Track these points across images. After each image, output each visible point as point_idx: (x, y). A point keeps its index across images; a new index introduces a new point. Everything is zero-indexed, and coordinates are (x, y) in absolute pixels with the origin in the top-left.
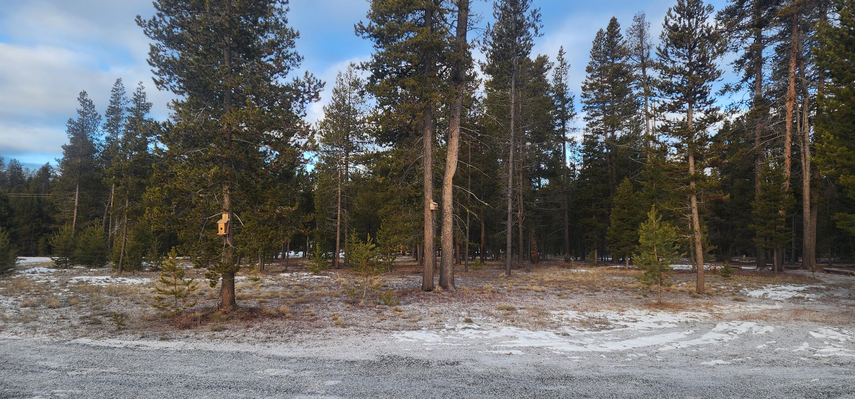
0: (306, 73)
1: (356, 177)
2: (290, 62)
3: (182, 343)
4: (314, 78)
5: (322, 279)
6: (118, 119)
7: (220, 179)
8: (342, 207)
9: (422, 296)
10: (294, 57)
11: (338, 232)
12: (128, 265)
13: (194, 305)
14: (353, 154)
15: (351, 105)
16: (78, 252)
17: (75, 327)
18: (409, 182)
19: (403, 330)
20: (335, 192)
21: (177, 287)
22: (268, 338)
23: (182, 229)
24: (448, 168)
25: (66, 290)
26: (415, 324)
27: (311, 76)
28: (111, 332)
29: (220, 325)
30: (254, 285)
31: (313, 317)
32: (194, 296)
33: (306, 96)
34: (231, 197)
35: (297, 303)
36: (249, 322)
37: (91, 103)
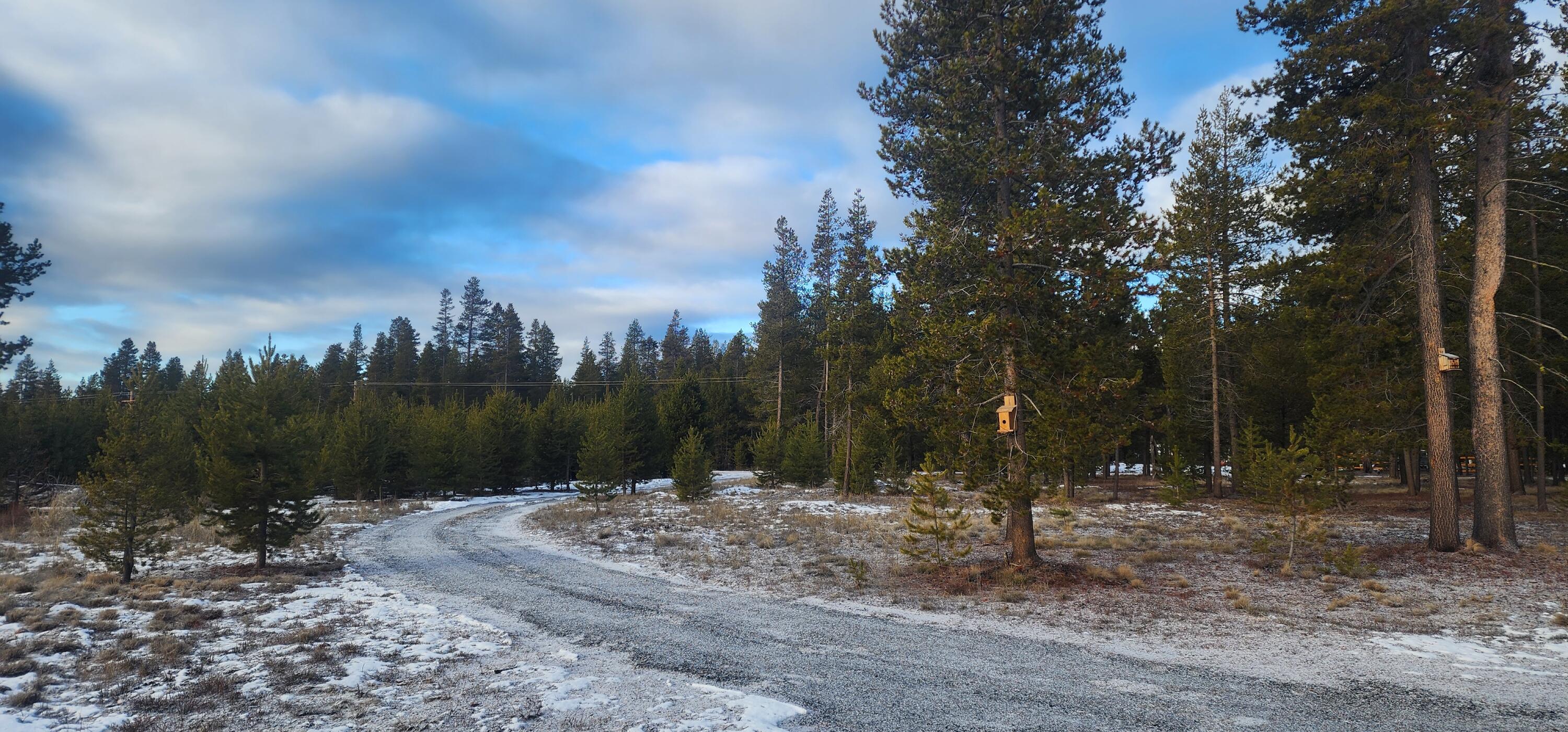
0: (1146, 124)
1: (1245, 313)
2: (1110, 109)
3: (956, 617)
4: (1161, 131)
5: (1191, 517)
6: (829, 254)
7: (998, 335)
8: (1221, 375)
9: (1432, 561)
10: (1117, 98)
11: (1215, 425)
12: (857, 485)
13: (967, 553)
14: (1240, 266)
15: (1230, 169)
16: (786, 462)
17: (800, 579)
18: (1380, 313)
19: (1395, 630)
20: (1204, 345)
21: (938, 520)
22: (1103, 622)
23: (941, 424)
24: (1479, 274)
25: (778, 521)
26: (1422, 620)
27: (1155, 127)
28: (849, 590)
29: (1012, 591)
30: (1061, 523)
31: (1186, 590)
32: (962, 538)
33: (1145, 167)
34: (1018, 366)
35: (1150, 561)
36: (1064, 591)
37: (792, 234)
